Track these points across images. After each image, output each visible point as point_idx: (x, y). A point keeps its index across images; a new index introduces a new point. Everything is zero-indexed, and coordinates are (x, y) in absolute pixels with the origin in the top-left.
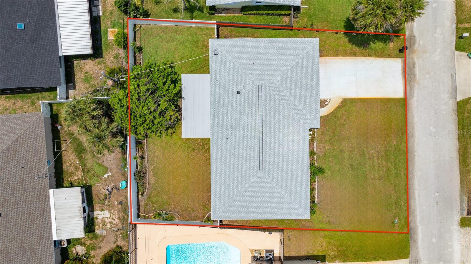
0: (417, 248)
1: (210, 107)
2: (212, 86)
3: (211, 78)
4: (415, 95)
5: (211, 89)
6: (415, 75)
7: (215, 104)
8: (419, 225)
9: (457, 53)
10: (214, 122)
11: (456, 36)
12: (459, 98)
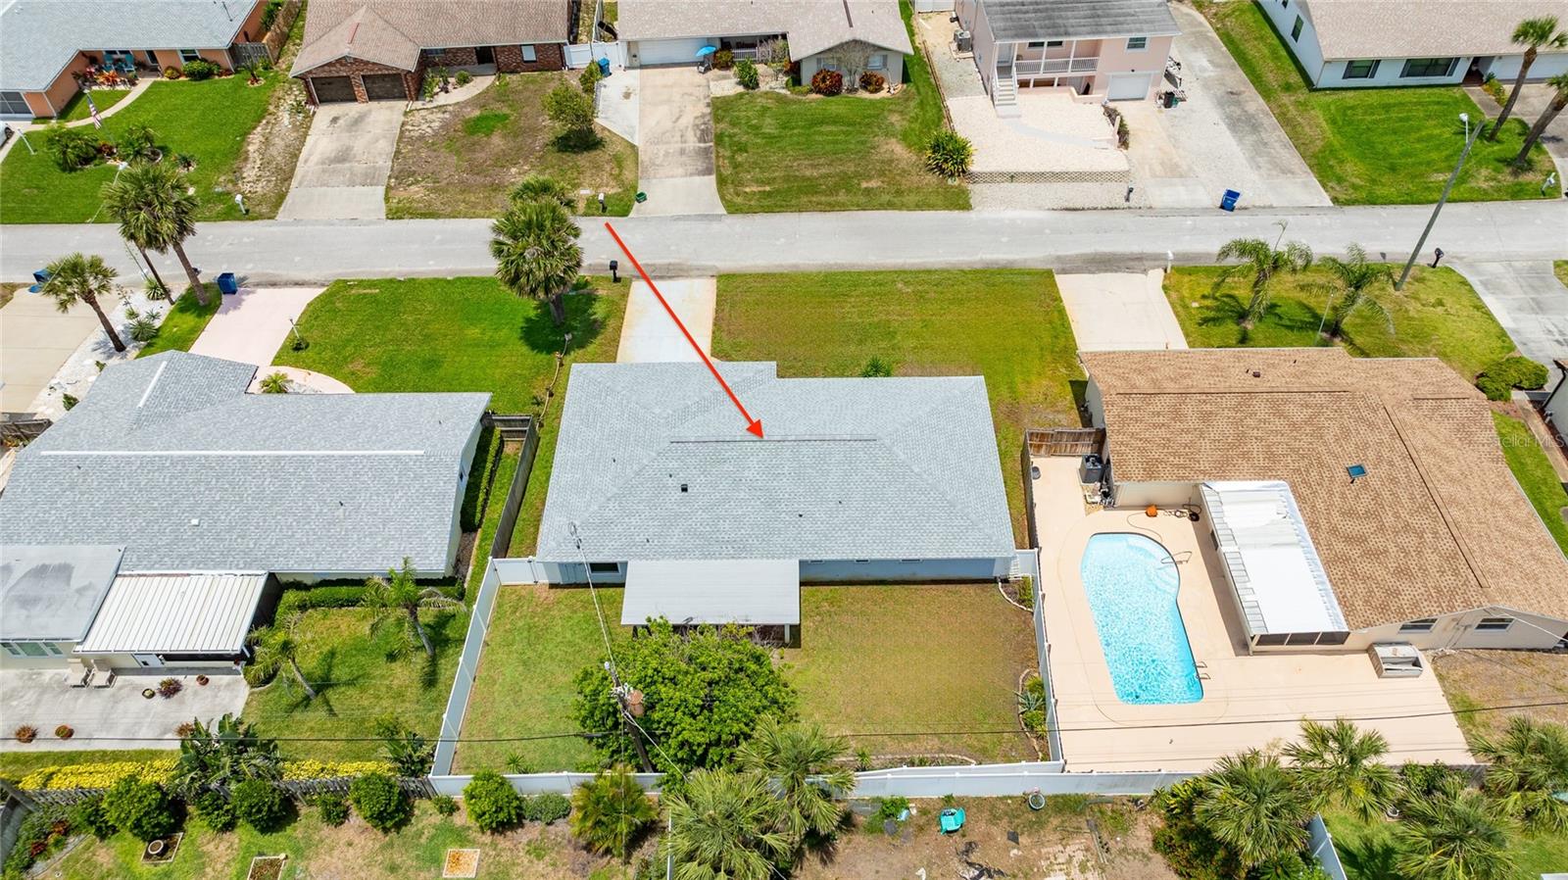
0: (1026, 260)
1: (716, 559)
2: (661, 554)
3: (640, 557)
4: (710, 263)
5: (670, 556)
6: (670, 264)
7: (709, 546)
8: (977, 258)
9: (631, 215)
10: (757, 548)
11: (600, 215)
12: (722, 211)
